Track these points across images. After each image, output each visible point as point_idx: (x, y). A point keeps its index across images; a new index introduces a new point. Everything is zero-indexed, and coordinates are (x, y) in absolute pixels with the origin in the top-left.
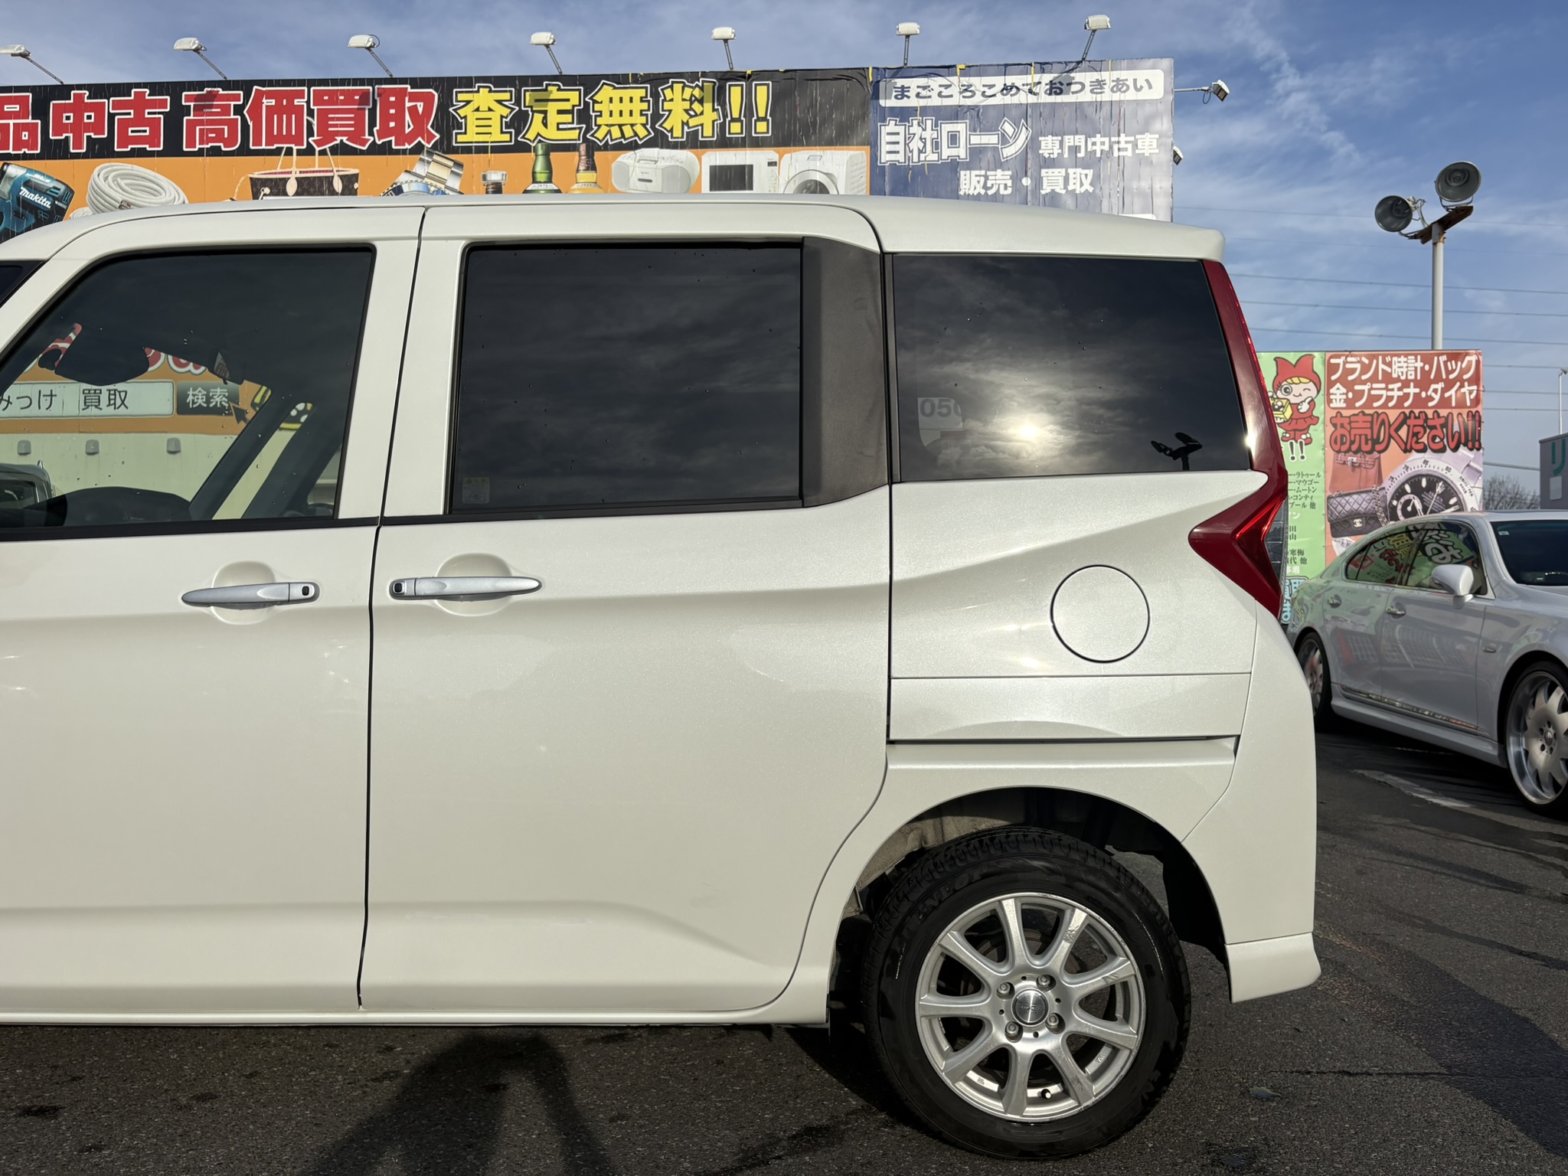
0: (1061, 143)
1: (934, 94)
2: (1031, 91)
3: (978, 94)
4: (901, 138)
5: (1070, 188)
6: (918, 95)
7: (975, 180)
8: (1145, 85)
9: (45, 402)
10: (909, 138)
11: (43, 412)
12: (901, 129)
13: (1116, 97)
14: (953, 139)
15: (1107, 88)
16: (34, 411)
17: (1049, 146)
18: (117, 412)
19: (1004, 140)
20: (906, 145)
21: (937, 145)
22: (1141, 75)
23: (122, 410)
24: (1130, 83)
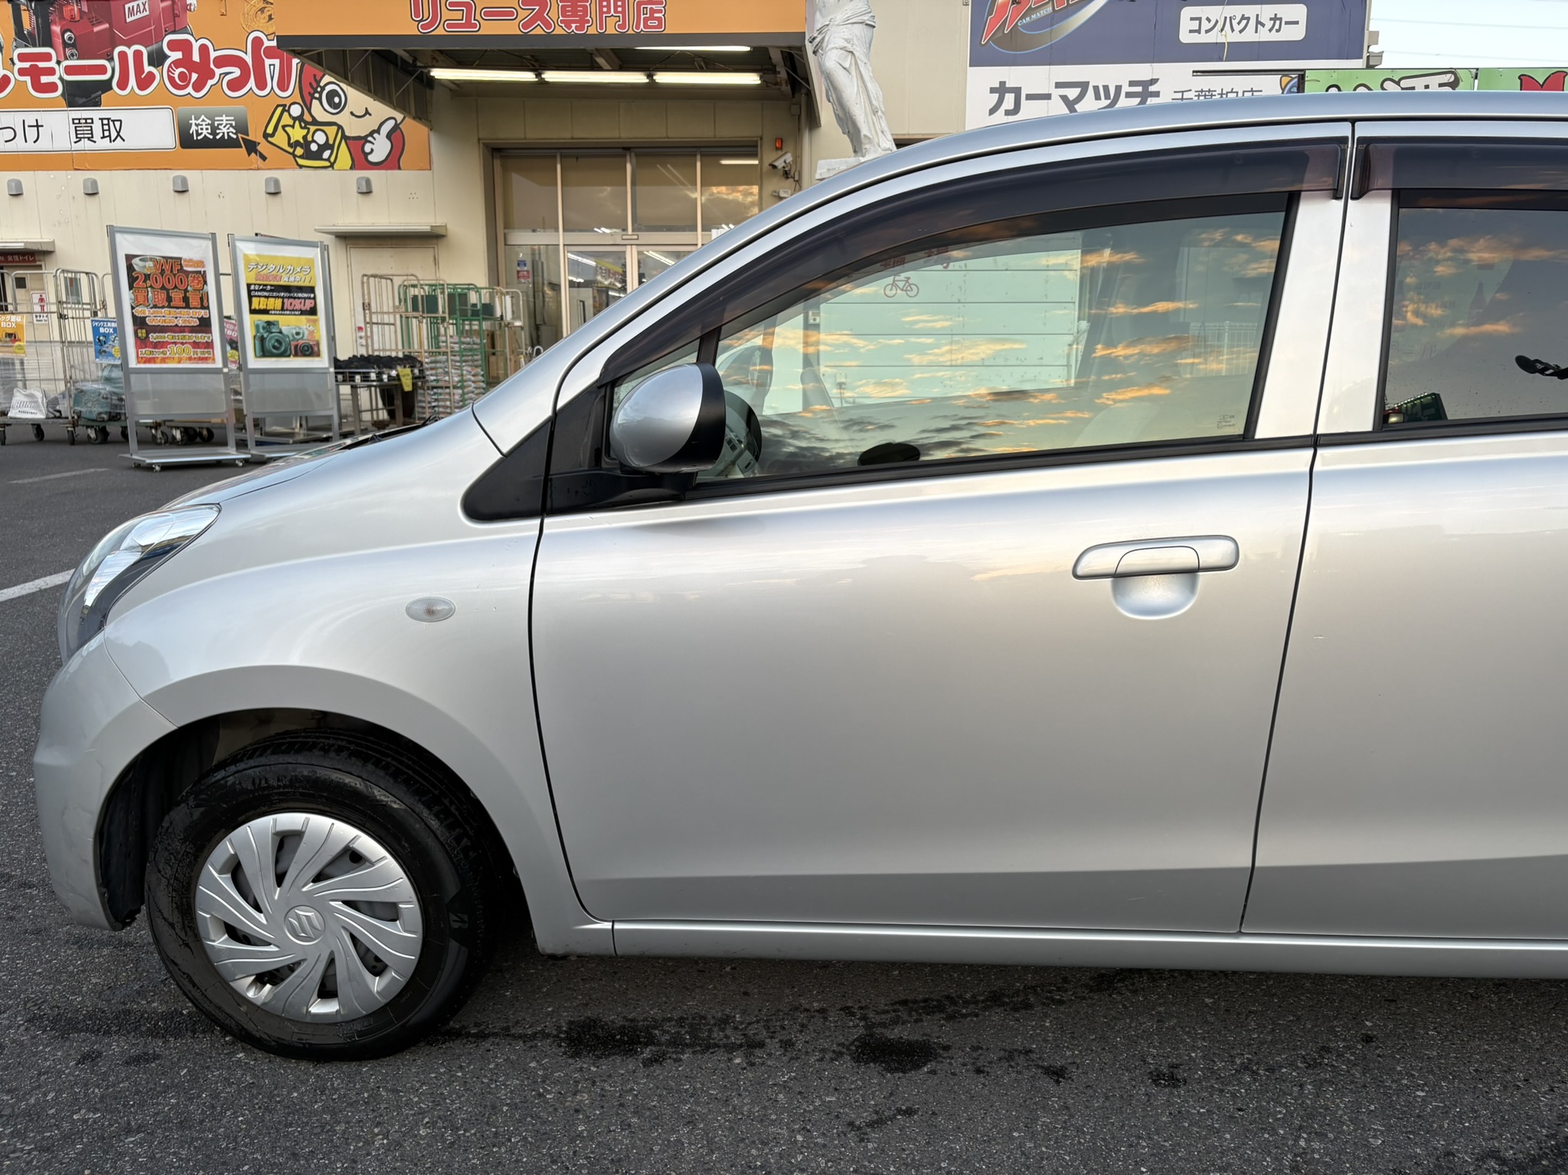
9: (32, 133)
11: (30, 146)
16: (19, 145)
18: (114, 145)
23: (120, 143)
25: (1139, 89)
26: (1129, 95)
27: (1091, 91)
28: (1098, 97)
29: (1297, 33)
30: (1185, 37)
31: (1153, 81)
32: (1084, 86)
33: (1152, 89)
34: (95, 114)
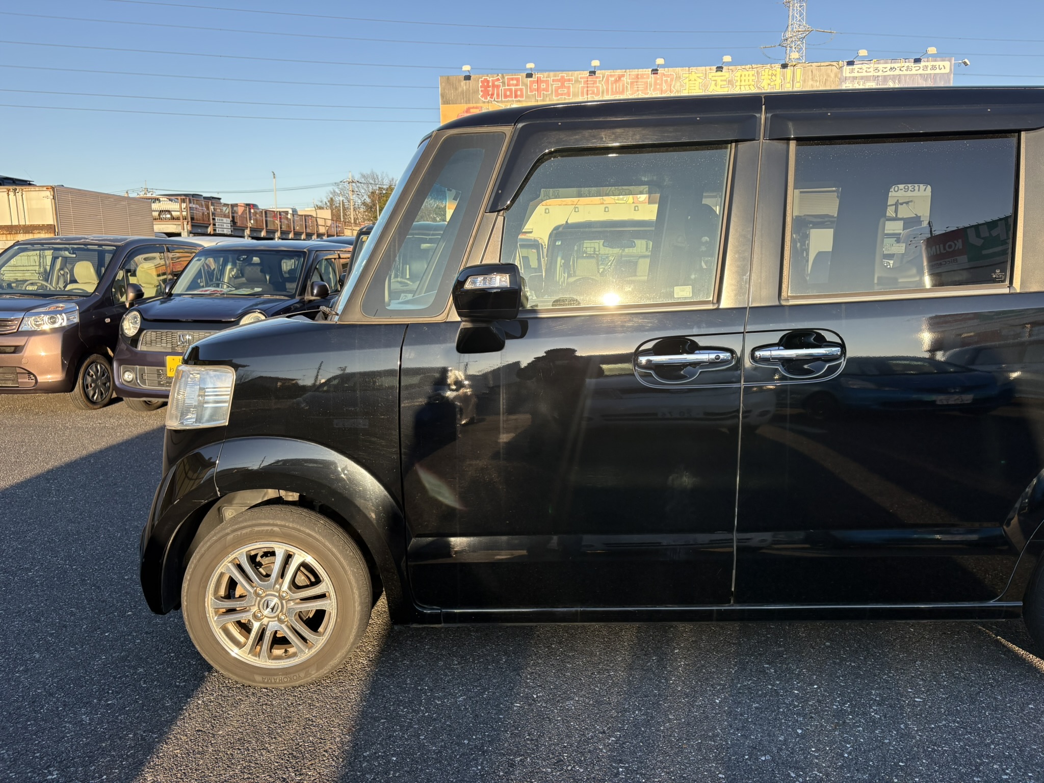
1: (864, 71)
2: (900, 70)
3: (881, 71)
6: (858, 72)
8: (943, 68)
13: (933, 72)
15: (929, 68)
22: (941, 64)
24: (937, 67)
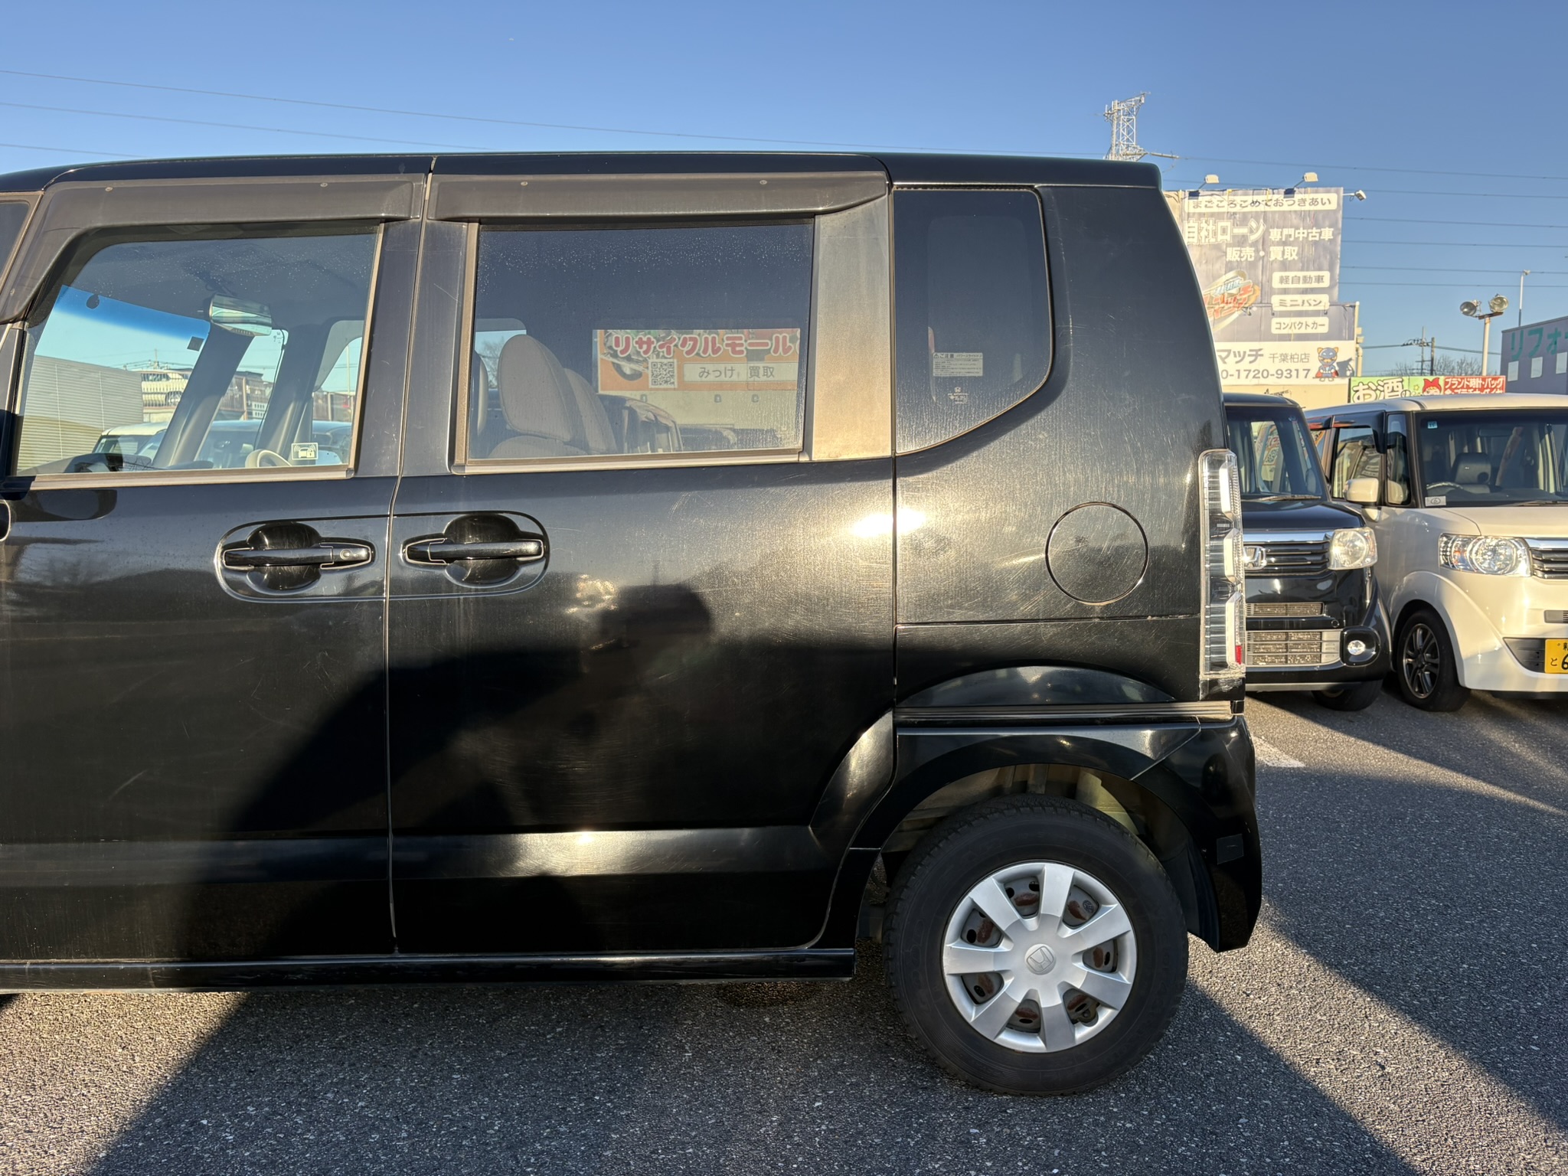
0: (1282, 232)
1: (1215, 205)
2: (1266, 204)
3: (1238, 205)
4: (1196, 230)
5: (1285, 257)
6: (1206, 206)
7: (1234, 252)
8: (1327, 202)
9: (729, 373)
10: (1200, 230)
11: (727, 379)
12: (1196, 225)
13: (1313, 208)
14: (1224, 231)
15: (1307, 203)
16: (723, 378)
17: (1275, 234)
18: (769, 379)
19: (1251, 232)
20: (1199, 233)
21: (1215, 234)
22: (1325, 196)
23: (771, 378)
24: (1319, 200)
25: (1254, 353)
26: (1249, 355)
27: (1232, 354)
28: (1235, 356)
29: (1325, 330)
30: (1274, 331)
31: (1260, 350)
32: (1229, 351)
33: (1260, 353)
34: (761, 365)
